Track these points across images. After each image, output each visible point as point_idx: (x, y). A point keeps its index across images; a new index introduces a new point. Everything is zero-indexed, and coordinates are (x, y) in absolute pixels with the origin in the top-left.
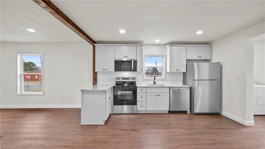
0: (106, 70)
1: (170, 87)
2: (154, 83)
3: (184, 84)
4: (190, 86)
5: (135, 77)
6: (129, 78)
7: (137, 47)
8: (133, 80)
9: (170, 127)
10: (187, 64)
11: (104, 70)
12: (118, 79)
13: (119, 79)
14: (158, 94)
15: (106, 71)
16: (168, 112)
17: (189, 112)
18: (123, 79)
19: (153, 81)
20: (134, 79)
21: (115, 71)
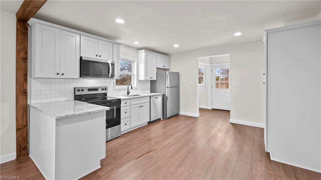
0: (63, 74)
1: (150, 96)
2: (128, 93)
3: (151, 92)
4: (163, 94)
5: (107, 87)
6: (98, 89)
7: (114, 44)
8: (104, 92)
9: (168, 134)
10: (157, 72)
11: (59, 75)
12: (81, 91)
13: (83, 90)
14: (141, 105)
15: (63, 77)
16: (147, 124)
17: (162, 119)
18: (89, 90)
19: (127, 91)
20: (106, 89)
21: (80, 76)
